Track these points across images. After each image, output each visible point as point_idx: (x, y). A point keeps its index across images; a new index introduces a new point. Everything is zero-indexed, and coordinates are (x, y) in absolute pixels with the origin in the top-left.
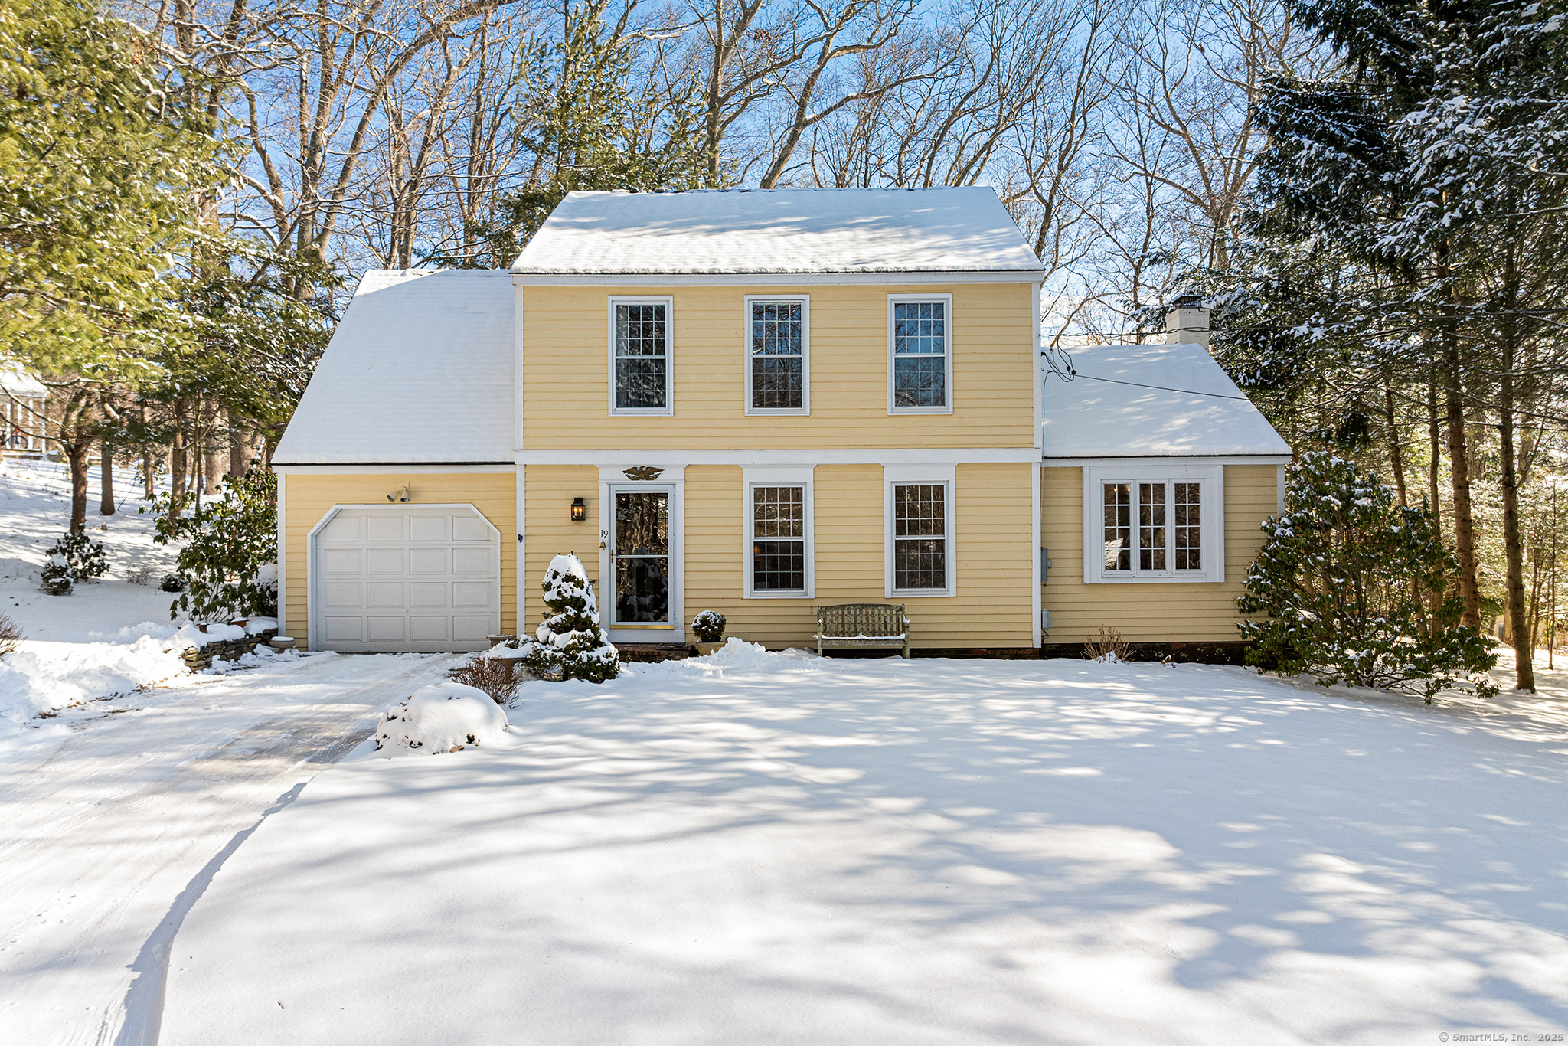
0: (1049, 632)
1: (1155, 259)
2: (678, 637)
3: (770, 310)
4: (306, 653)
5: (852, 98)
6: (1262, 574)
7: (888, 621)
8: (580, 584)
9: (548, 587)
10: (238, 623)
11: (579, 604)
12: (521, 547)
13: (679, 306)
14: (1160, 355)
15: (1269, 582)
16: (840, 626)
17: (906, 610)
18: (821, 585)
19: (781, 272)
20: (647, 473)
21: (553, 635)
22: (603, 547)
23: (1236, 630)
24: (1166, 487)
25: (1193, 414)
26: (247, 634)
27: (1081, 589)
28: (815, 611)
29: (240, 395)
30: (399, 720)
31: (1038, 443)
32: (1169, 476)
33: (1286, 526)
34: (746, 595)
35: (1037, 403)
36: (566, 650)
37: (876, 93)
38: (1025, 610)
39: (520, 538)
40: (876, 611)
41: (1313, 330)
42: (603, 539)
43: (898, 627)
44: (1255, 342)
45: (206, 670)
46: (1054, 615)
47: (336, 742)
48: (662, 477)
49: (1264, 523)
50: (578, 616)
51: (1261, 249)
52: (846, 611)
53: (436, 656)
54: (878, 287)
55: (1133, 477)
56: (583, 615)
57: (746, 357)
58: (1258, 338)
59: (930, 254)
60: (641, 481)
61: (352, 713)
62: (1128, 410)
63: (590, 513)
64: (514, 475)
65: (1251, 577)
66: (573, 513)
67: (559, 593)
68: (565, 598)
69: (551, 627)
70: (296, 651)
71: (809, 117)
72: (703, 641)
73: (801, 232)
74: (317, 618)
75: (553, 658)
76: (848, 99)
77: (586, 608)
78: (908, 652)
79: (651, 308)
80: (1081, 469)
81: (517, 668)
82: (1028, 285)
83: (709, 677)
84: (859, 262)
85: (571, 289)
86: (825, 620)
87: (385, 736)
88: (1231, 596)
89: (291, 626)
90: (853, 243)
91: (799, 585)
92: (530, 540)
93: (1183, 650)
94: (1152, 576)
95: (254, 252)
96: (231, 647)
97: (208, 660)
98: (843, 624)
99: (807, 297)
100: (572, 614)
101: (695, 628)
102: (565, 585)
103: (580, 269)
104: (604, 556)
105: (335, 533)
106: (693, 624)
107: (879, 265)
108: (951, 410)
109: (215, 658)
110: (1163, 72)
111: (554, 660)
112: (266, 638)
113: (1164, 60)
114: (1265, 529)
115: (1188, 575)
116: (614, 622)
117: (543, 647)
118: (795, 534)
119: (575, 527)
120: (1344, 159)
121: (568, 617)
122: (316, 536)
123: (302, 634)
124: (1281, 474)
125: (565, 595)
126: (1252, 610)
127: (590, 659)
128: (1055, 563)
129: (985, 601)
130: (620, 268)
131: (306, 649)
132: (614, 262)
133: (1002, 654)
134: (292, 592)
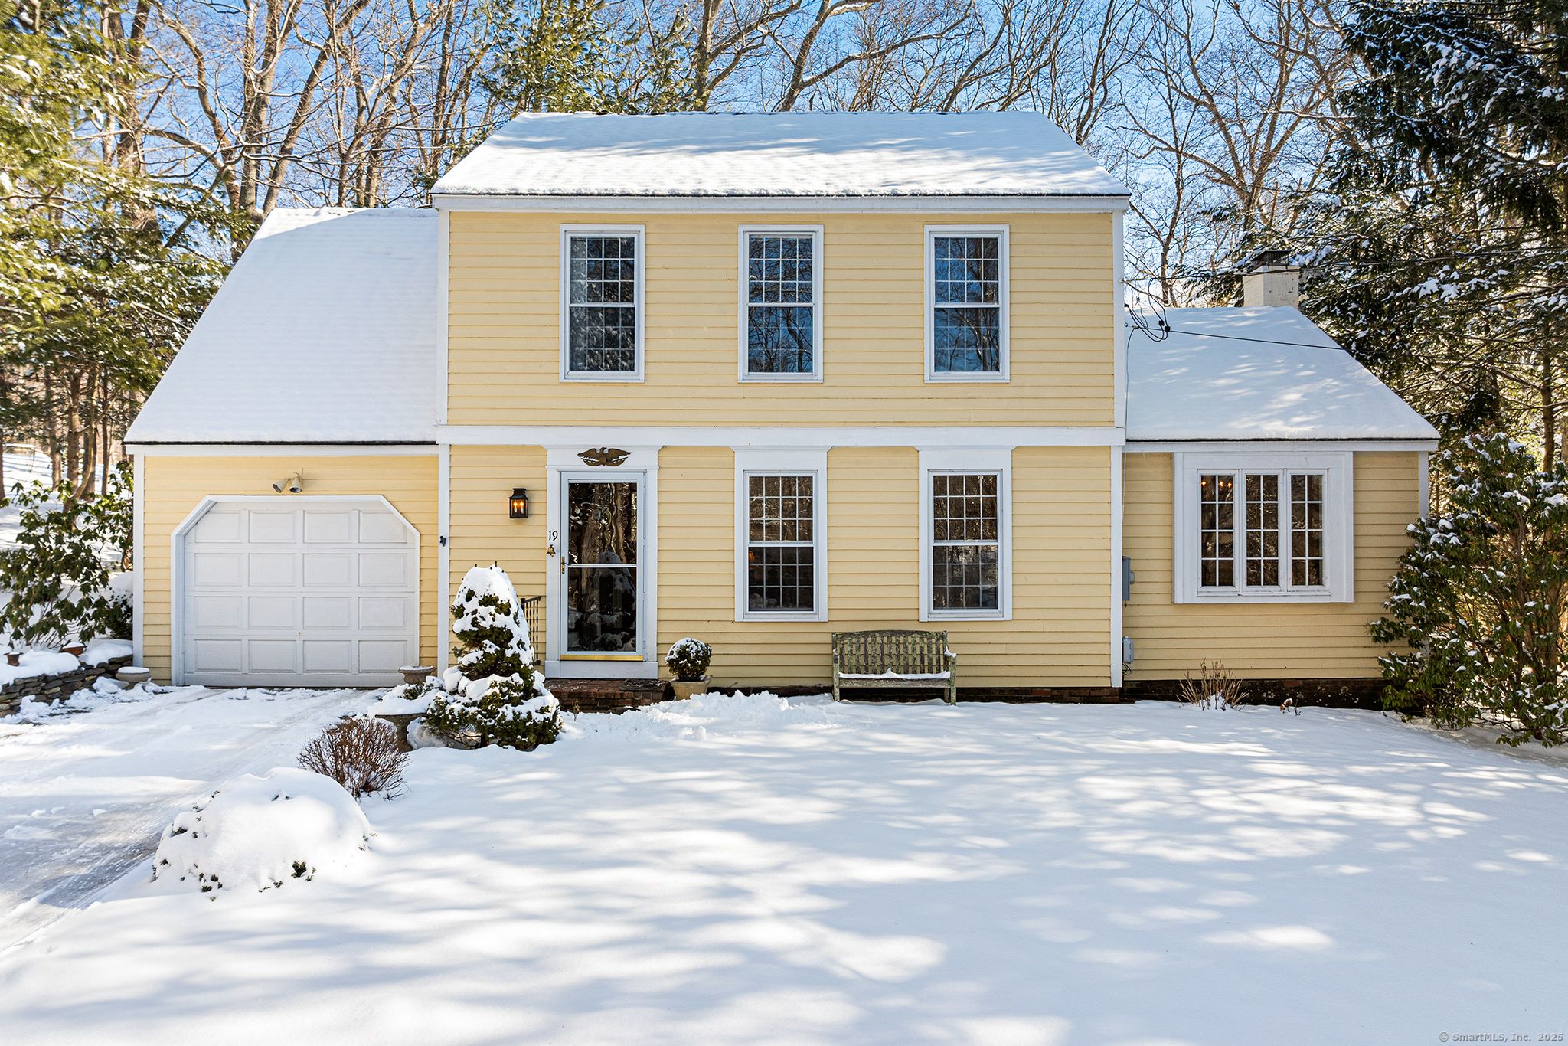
0: (1131, 666)
1: (1220, 214)
2: (650, 671)
3: (772, 245)
4: (166, 688)
5: (853, 59)
6: (1412, 593)
7: (925, 652)
8: (504, 609)
9: (459, 612)
10: (72, 651)
11: (502, 637)
12: (444, 552)
13: (652, 239)
14: (1249, 318)
15: (1422, 604)
16: (862, 659)
17: (950, 638)
18: (835, 604)
19: (787, 195)
20: (610, 457)
21: (465, 682)
22: (552, 553)
23: (1376, 664)
24: (1280, 480)
25: (1305, 387)
26: (83, 664)
27: (1170, 610)
28: (829, 639)
29: (124, 363)
30: (188, 834)
31: (1120, 420)
32: (1284, 465)
33: (1446, 531)
34: (739, 617)
35: (1119, 368)
36: (483, 704)
37: (880, 54)
38: (1102, 638)
39: (443, 541)
40: (910, 639)
41: (1443, 287)
42: (551, 542)
43: (938, 661)
44: (1344, 310)
45: (9, 717)
46: (1138, 644)
47: (113, 855)
48: (629, 462)
49: (1411, 527)
50: (501, 654)
51: (1338, 208)
52: (870, 640)
53: (330, 694)
54: (913, 217)
55: (1240, 465)
56: (509, 653)
57: (740, 305)
58: (1347, 305)
59: (980, 176)
60: (601, 467)
61: (166, 797)
62: (1222, 382)
63: (534, 509)
64: (436, 458)
65: (1396, 598)
66: (512, 508)
67: (474, 623)
68: (482, 629)
69: (463, 669)
70: (152, 686)
71: (806, 78)
72: (681, 679)
73: (811, 153)
74: (184, 642)
75: (463, 715)
76: (850, 59)
77: (513, 643)
78: (954, 695)
79: (616, 241)
80: (1171, 456)
81: (414, 729)
82: (1108, 215)
83: (687, 738)
84: (888, 184)
85: (515, 215)
86: (842, 650)
87: (165, 862)
88: (1363, 620)
89: (150, 652)
90: (878, 165)
91: (807, 602)
92: (455, 543)
93: (1299, 689)
94: (1262, 593)
95: (150, 194)
96: (53, 683)
97: (16, 702)
98: (866, 655)
99: (820, 228)
100: (492, 651)
101: (671, 662)
102: (482, 610)
103: (523, 188)
104: (553, 565)
105: (210, 533)
106: (668, 657)
107: (915, 188)
108: (1007, 376)
109: (26, 701)
110: (1187, 38)
111: (464, 719)
112: (110, 669)
113: (1189, 25)
114: (1413, 534)
115: (1308, 593)
116: (565, 651)
117: (450, 699)
118: (802, 538)
119: (514, 526)
120: (1491, 72)
121: (486, 655)
122: (184, 536)
123: (162, 662)
124: (1423, 464)
125: (483, 624)
126: (1389, 638)
127: (516, 716)
128: (1138, 577)
129: (1049, 627)
130: (576, 188)
131: (168, 682)
132: (569, 181)
133: (1071, 695)
134: (151, 608)
